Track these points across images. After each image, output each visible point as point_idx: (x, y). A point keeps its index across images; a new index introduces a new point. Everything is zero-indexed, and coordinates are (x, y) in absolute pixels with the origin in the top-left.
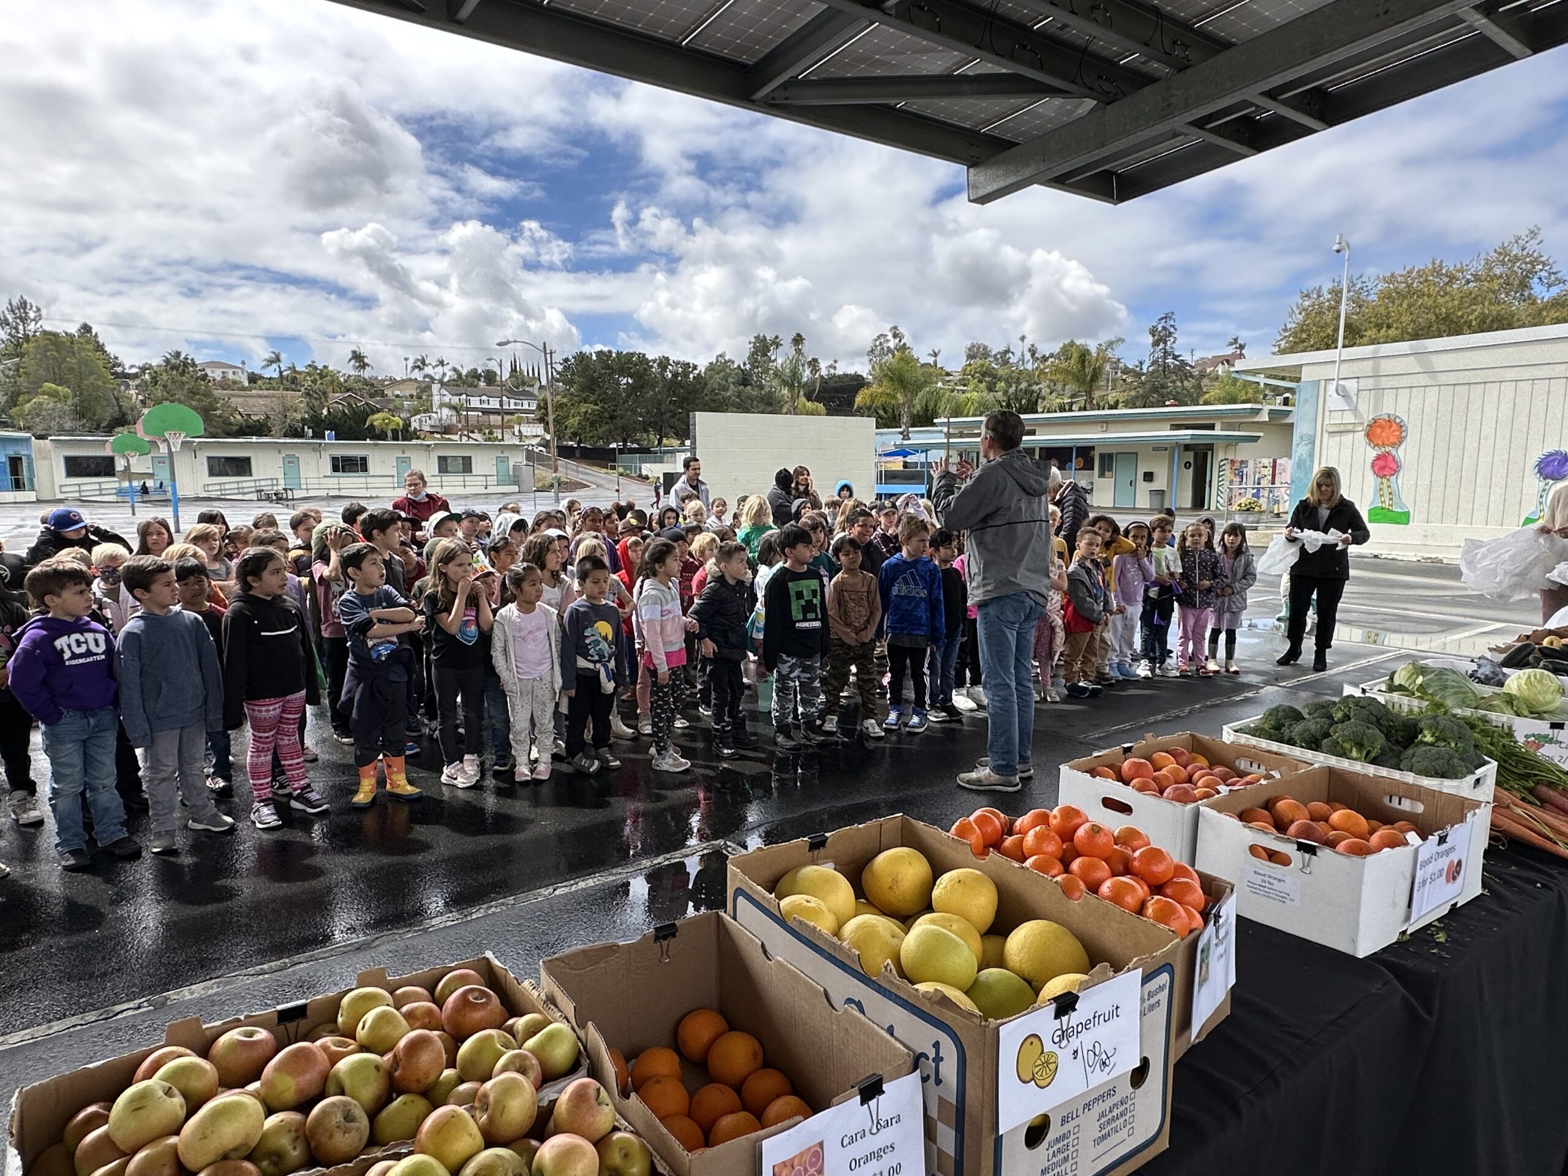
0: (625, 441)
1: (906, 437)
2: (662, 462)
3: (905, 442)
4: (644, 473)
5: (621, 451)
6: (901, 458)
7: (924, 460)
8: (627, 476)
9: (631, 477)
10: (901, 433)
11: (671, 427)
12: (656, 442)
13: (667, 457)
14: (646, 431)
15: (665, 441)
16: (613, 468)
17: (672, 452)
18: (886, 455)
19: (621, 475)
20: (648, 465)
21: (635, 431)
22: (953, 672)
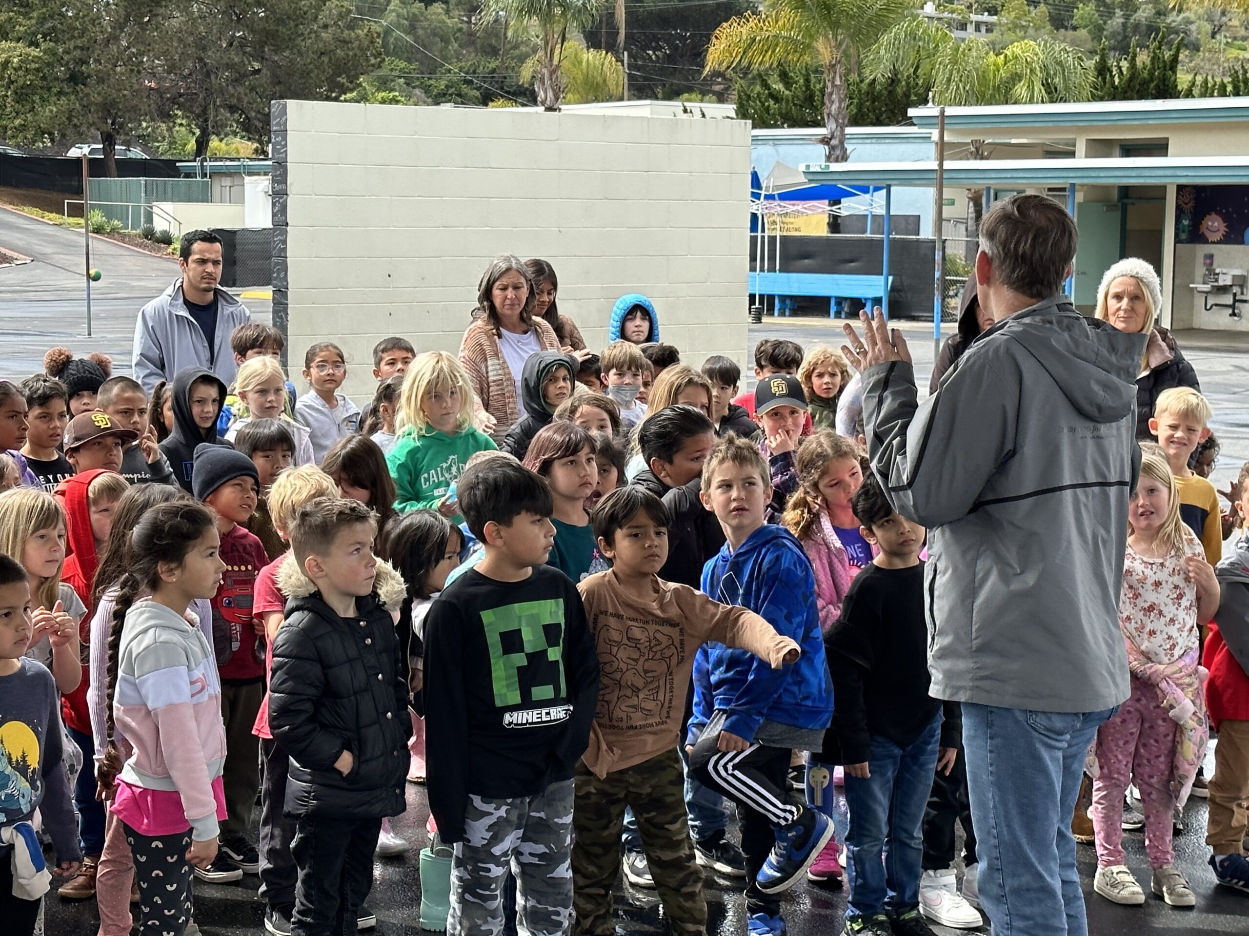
0: (109, 140)
1: (837, 153)
2: (205, 200)
3: (835, 167)
4: (160, 225)
5: (98, 168)
6: (823, 205)
7: (883, 212)
8: (113, 232)
9: (123, 237)
10: (825, 141)
11: (232, 109)
12: (192, 145)
13: (219, 186)
14: (166, 116)
15: (214, 143)
16: (77, 211)
17: (234, 174)
18: (784, 197)
19: (98, 230)
20: (168, 206)
21: (136, 113)
22: (918, 834)
